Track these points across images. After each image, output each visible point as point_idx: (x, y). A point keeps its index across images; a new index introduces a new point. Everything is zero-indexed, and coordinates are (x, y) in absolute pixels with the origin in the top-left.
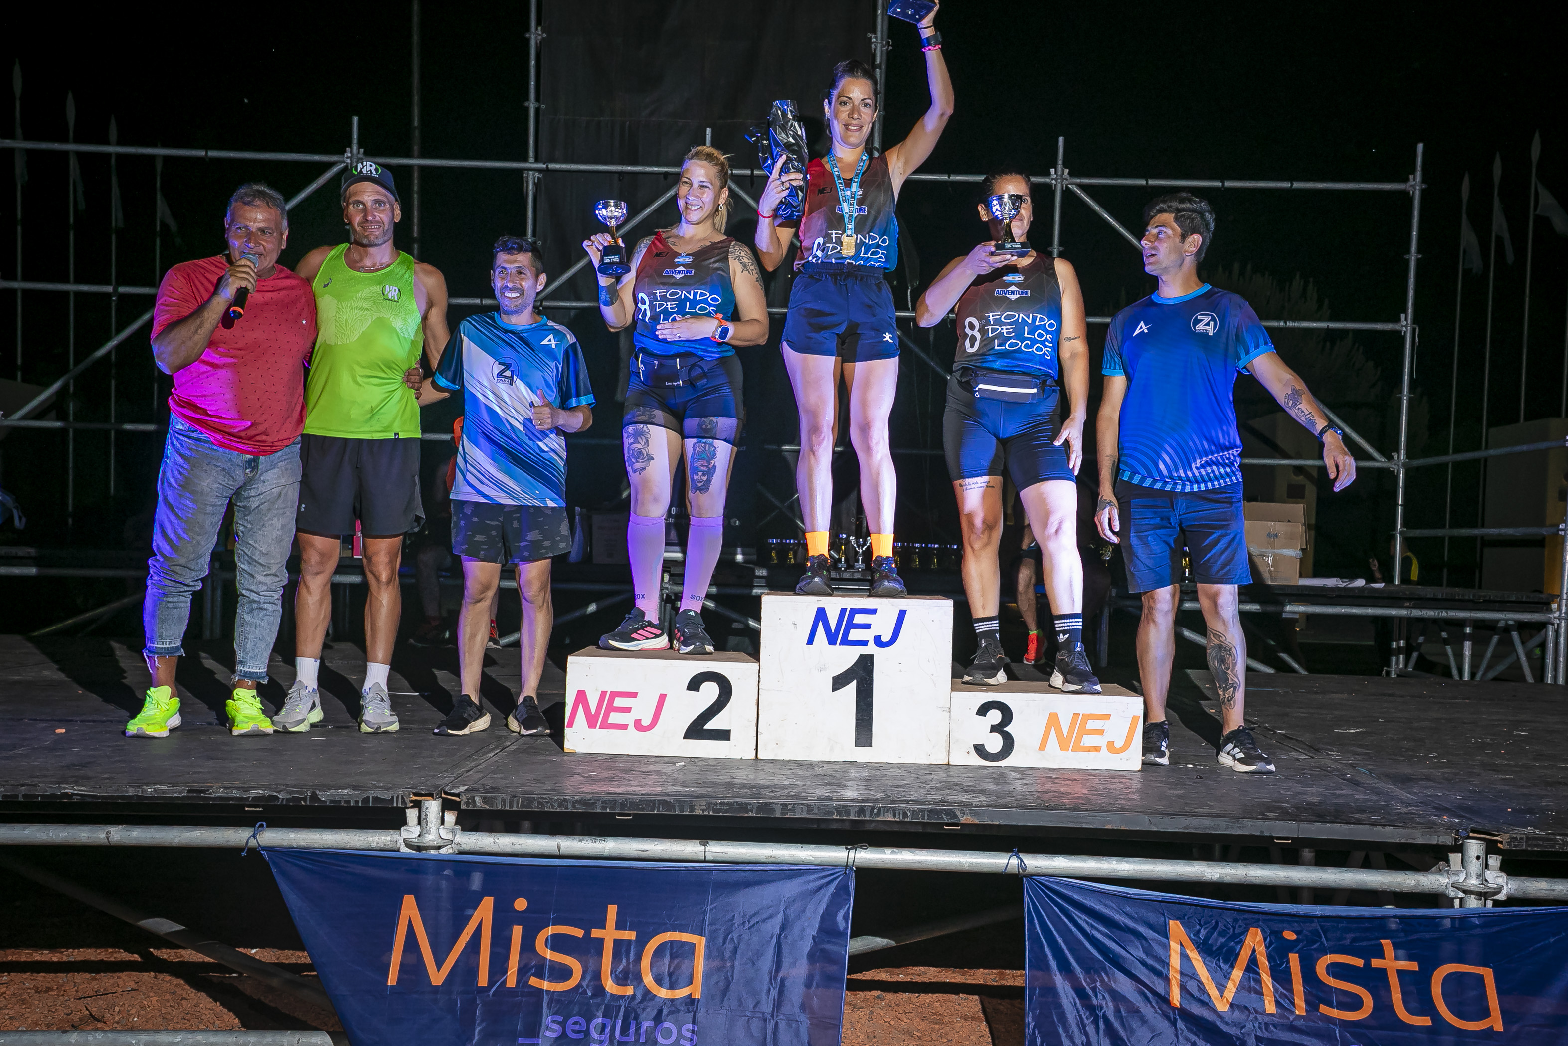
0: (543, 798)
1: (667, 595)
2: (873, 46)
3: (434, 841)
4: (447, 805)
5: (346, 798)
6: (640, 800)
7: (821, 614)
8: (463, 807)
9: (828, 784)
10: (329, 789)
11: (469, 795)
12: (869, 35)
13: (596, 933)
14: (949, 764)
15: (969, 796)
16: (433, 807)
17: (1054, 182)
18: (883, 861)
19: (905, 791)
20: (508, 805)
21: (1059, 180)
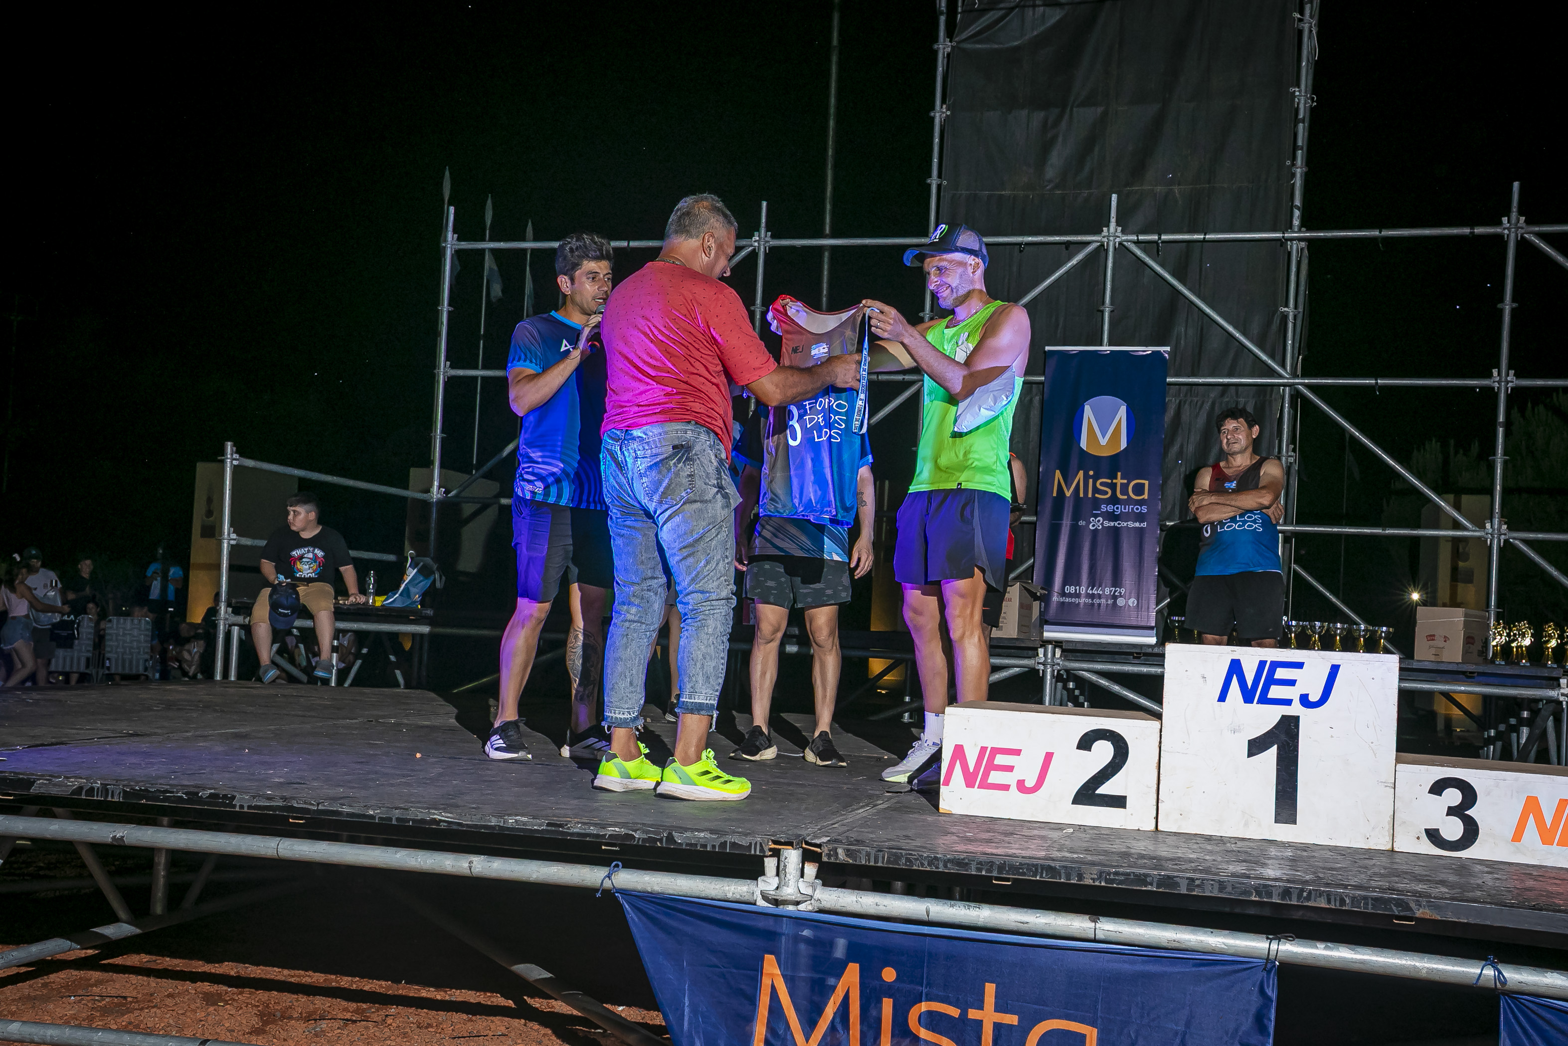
0: (911, 854)
1: (1059, 671)
2: (1296, 100)
3: (792, 895)
4: (808, 856)
5: (702, 842)
6: (1021, 864)
7: (1235, 667)
8: (825, 859)
9: (1244, 861)
10: (686, 832)
11: (831, 846)
12: (1292, 89)
13: (973, 1014)
14: (1392, 851)
15: (1425, 887)
16: (792, 856)
17: (1506, 232)
18: (1314, 957)
19: (1340, 875)
20: (872, 859)
21: (1513, 230)
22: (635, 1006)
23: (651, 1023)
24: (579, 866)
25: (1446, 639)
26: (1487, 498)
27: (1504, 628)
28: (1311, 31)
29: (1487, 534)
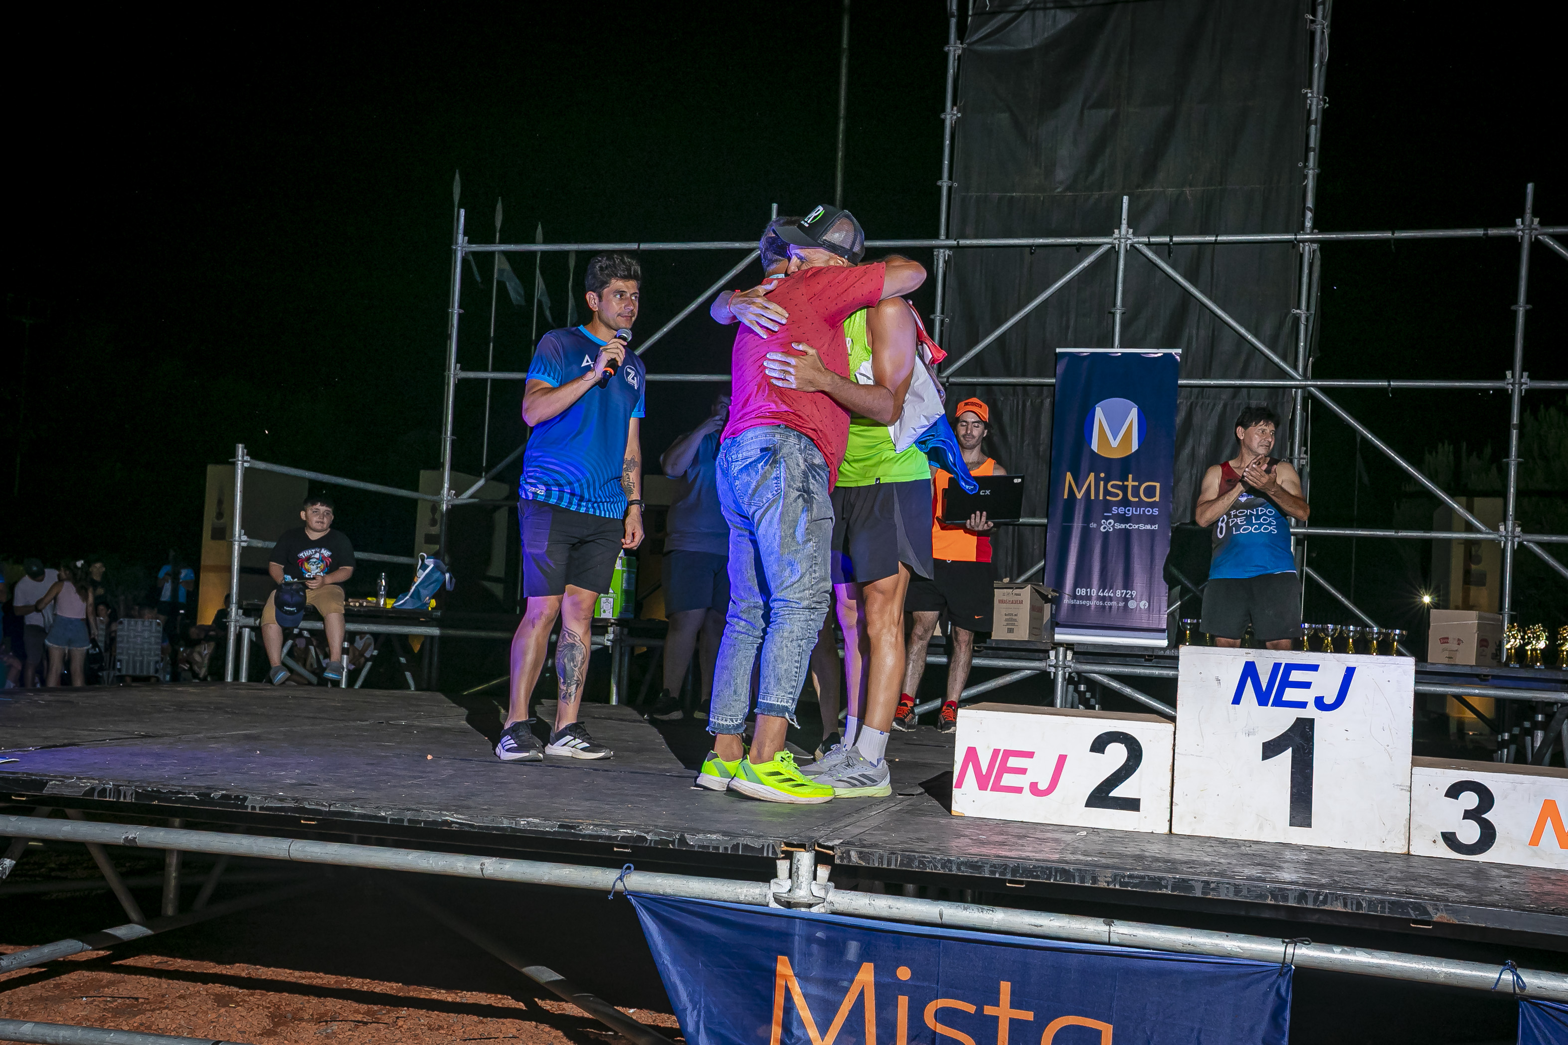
0: (924, 857)
1: (1070, 673)
2: (1309, 101)
3: (805, 897)
4: (820, 859)
5: (715, 844)
6: (1034, 867)
7: (1250, 670)
8: (837, 861)
9: (1259, 864)
10: (699, 834)
11: (843, 849)
12: (1304, 91)
13: (988, 1010)
14: (1409, 854)
15: (1442, 890)
16: (805, 859)
17: (1520, 233)
18: (1331, 960)
19: (1357, 878)
20: (885, 862)
21: (1527, 231)
22: (646, 1009)
23: (662, 1025)
24: (591, 868)
25: (1459, 642)
26: (1499, 501)
27: (1519, 631)
28: (1323, 32)
29: (1501, 536)
